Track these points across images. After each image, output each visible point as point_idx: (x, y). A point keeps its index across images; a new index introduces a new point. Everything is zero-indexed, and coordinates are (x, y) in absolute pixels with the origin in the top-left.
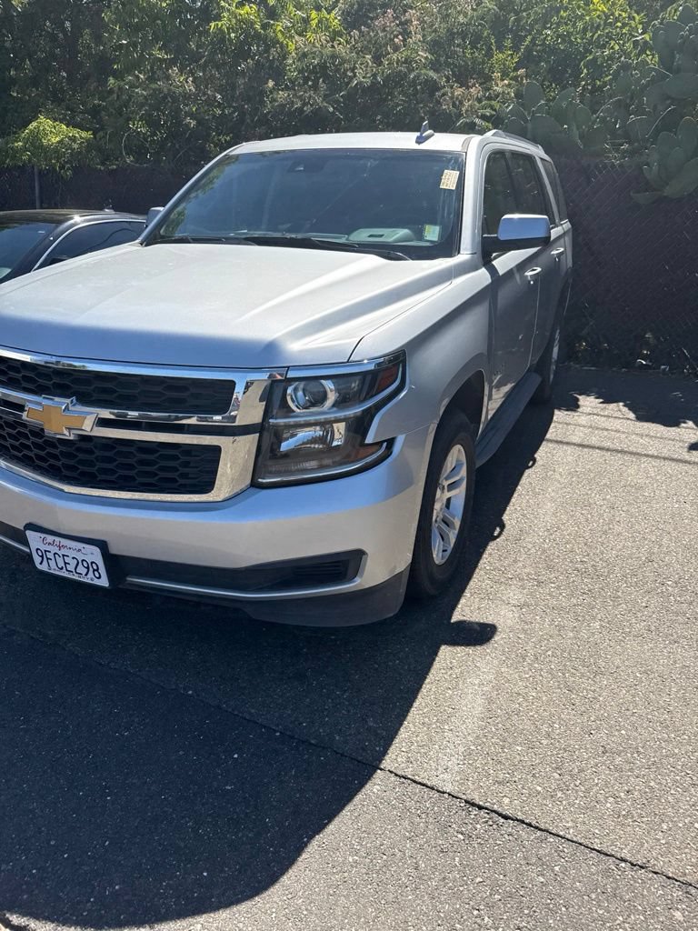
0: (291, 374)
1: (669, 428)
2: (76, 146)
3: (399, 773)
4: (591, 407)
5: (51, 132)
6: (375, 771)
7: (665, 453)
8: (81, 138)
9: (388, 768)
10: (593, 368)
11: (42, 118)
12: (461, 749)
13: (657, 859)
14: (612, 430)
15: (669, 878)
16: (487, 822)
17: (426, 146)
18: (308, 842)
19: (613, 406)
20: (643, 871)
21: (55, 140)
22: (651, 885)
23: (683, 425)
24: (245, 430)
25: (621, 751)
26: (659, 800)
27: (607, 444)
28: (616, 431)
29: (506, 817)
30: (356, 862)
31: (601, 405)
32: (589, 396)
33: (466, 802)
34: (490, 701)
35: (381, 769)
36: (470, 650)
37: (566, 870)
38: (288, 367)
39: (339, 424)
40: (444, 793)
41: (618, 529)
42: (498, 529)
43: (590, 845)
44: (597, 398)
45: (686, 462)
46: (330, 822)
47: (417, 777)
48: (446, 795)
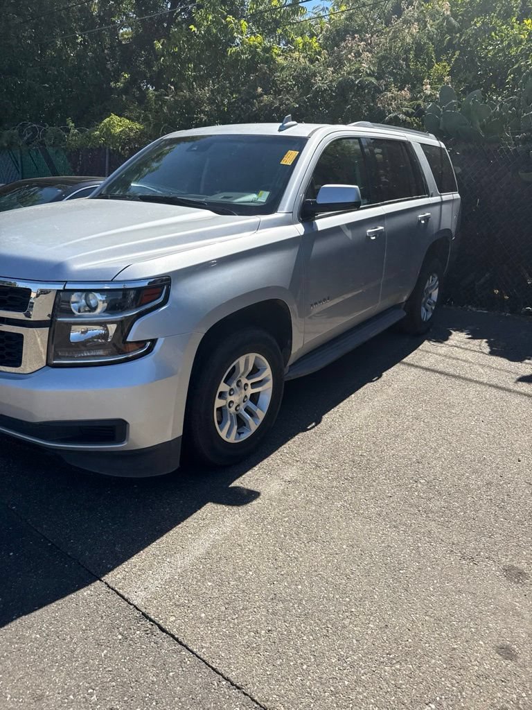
0: (68, 287)
1: (511, 363)
2: (132, 134)
3: (111, 585)
4: (458, 341)
5: (118, 125)
6: (95, 581)
7: (495, 381)
8: (137, 128)
9: (107, 581)
10: (485, 312)
11: (113, 116)
12: (168, 576)
13: (254, 684)
14: (461, 360)
15: (253, 700)
16: (146, 631)
17: (284, 133)
18: (16, 619)
19: (477, 342)
20: (237, 690)
21: (118, 130)
22: (234, 702)
23: (527, 361)
24: (39, 324)
25: (287, 601)
26: (289, 642)
27: (451, 371)
28: (464, 361)
29: (163, 630)
30: (36, 638)
31: (468, 340)
32: (462, 332)
33: (143, 614)
34: (214, 547)
35: (101, 580)
36: (226, 508)
37: (177, 677)
38: (66, 282)
39: (111, 325)
40: (131, 604)
41: (410, 434)
42: (314, 424)
43: (210, 664)
44: (468, 334)
45: (509, 391)
46: (39, 608)
47: (121, 591)
48: (132, 607)
